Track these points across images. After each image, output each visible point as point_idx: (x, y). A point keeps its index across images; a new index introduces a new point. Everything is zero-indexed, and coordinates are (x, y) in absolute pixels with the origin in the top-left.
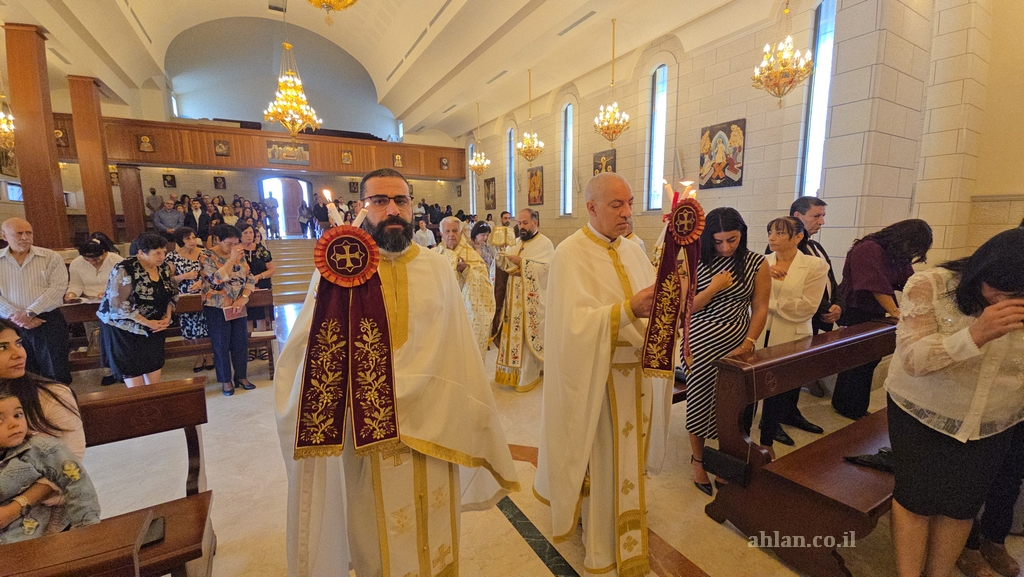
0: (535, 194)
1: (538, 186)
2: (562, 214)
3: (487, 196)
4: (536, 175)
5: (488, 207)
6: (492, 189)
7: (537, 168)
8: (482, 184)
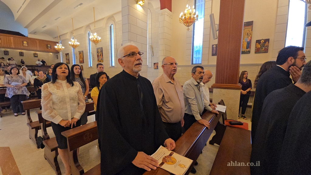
2: (89, 66)
6: (68, 57)
7: (81, 51)
8: (65, 55)
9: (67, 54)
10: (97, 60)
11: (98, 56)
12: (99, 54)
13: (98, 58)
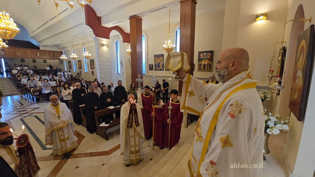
0: (80, 66)
1: (80, 65)
2: (86, 72)
3: (69, 65)
4: (79, 61)
5: (70, 68)
6: (70, 64)
8: (68, 62)
10: (90, 68)
11: (91, 65)
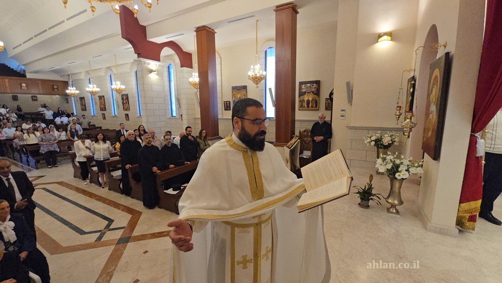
2: (113, 115)
3: (82, 105)
5: (83, 110)
6: (83, 102)
7: (102, 96)
8: (79, 99)
9: (82, 99)
10: (123, 108)
11: (123, 103)
12: (125, 102)
13: (124, 106)
